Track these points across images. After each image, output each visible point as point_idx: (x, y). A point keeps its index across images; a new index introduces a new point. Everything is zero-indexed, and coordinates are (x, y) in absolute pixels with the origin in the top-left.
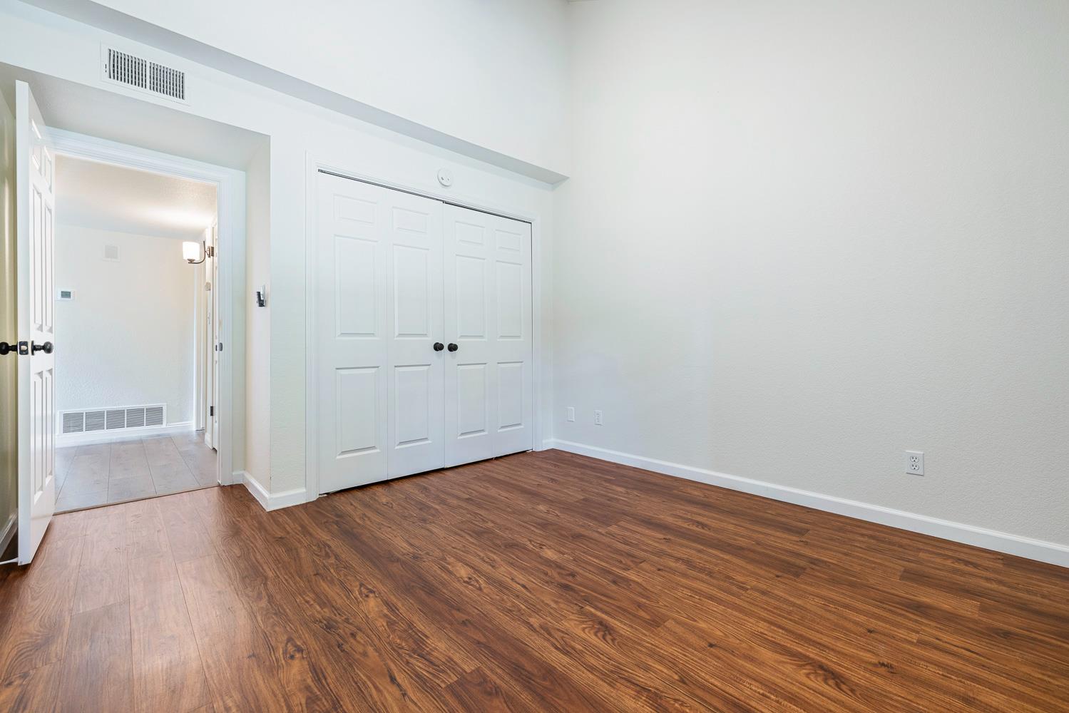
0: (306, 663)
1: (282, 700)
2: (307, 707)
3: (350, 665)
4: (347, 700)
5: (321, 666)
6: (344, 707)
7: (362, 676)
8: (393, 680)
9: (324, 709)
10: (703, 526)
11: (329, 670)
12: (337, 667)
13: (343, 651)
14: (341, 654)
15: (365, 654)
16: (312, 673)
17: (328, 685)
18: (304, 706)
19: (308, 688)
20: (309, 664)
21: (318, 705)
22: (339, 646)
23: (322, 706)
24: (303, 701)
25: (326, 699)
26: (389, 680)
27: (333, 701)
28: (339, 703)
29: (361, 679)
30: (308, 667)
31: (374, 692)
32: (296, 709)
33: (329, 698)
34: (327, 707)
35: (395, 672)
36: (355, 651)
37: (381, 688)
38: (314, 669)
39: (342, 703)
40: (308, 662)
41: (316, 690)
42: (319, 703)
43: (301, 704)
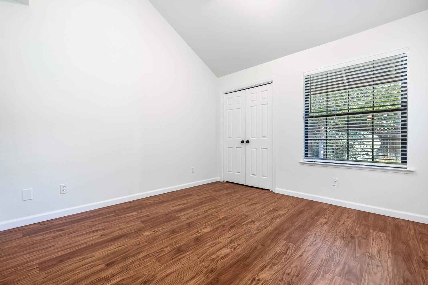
0: (314, 283)
1: (333, 281)
2: (329, 272)
3: (304, 268)
4: (317, 263)
5: (311, 277)
6: (320, 263)
7: (306, 264)
8: (301, 256)
9: (325, 268)
10: (183, 204)
11: (311, 274)
12: (308, 272)
13: (299, 274)
14: (301, 273)
15: (296, 266)
16: (316, 278)
17: (317, 271)
18: (329, 273)
19: (323, 276)
20: (314, 282)
21: (325, 270)
22: (298, 276)
23: (325, 269)
24: (328, 275)
25: (322, 269)
26: (302, 257)
27: (321, 267)
28: (320, 265)
29: (307, 263)
30: (315, 282)
31: (309, 258)
32: (332, 275)
33: (321, 269)
34: (323, 267)
35: (298, 256)
36: (297, 270)
37: (306, 257)
38: (314, 279)
39: (319, 264)
40: (313, 283)
41: (321, 273)
42: (324, 270)
43: (329, 275)
